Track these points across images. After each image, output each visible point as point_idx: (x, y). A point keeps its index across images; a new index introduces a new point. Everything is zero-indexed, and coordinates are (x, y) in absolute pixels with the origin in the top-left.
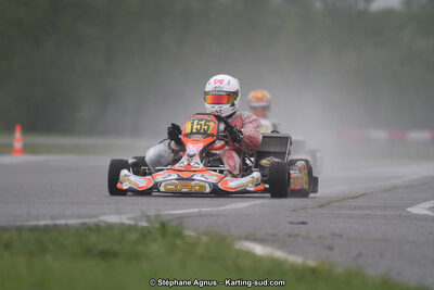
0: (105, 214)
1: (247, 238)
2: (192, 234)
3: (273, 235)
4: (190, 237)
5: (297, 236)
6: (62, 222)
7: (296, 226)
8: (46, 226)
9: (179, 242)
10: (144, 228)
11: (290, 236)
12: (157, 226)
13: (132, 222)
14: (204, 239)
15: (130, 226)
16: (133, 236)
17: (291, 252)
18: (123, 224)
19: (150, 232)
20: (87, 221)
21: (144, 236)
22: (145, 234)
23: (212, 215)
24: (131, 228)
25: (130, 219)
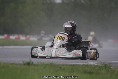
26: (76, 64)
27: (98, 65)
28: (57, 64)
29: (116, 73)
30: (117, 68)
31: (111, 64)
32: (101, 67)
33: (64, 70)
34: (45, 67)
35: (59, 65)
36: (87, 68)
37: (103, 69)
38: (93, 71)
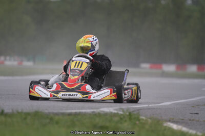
0: (104, 107)
1: (170, 121)
2: (144, 118)
3: (183, 119)
4: (143, 119)
5: (193, 120)
6: (84, 111)
7: (193, 115)
8: (76, 113)
9: (137, 122)
10: (121, 115)
11: (190, 120)
12: (128, 114)
13: (116, 112)
14: (150, 121)
15: (115, 114)
16: (116, 119)
17: (191, 129)
18: (111, 113)
19: (124, 117)
20: (95, 110)
21: (121, 119)
22: (122, 118)
23: (154, 109)
24: (115, 115)
25: (114, 110)
26: (80, 112)
27: (117, 113)
28: (47, 111)
29: (147, 127)
30: (150, 119)
31: (141, 110)
32: (122, 117)
33: (57, 123)
34: (25, 119)
35: (49, 113)
36: (97, 120)
37: (126, 121)
38: (108, 124)
